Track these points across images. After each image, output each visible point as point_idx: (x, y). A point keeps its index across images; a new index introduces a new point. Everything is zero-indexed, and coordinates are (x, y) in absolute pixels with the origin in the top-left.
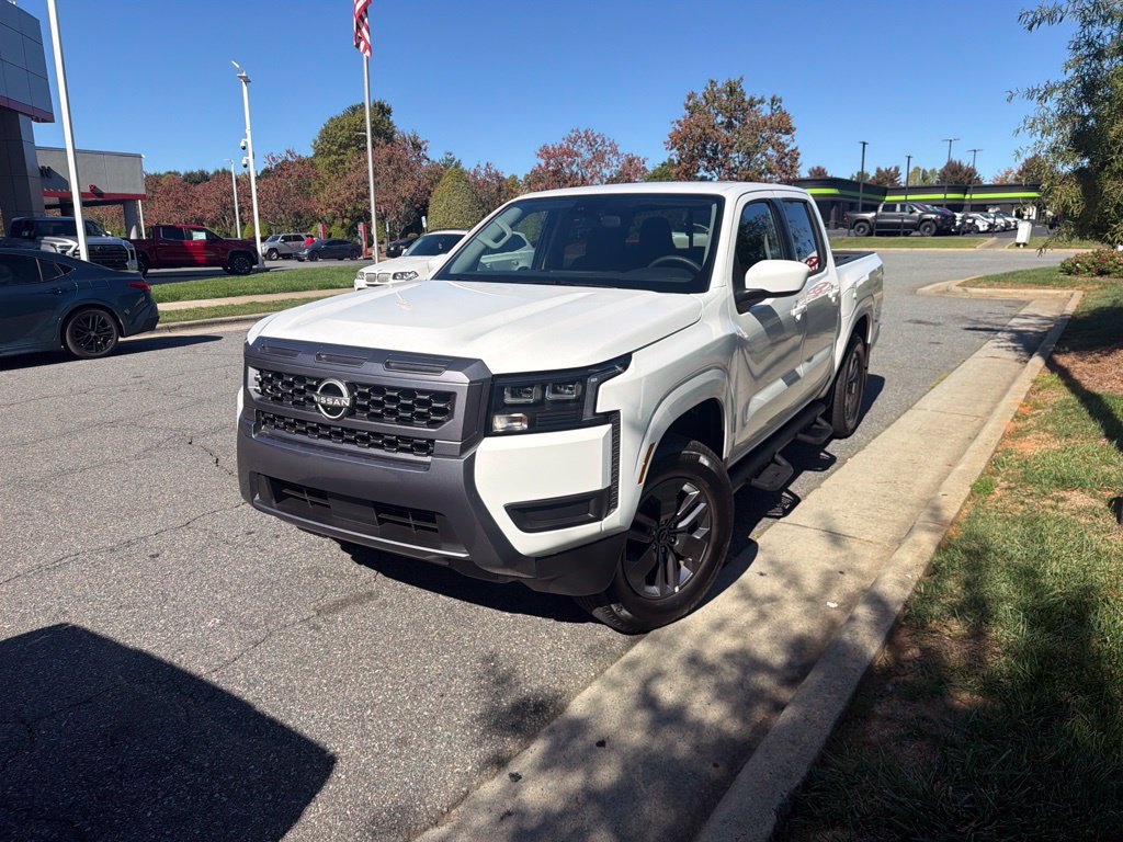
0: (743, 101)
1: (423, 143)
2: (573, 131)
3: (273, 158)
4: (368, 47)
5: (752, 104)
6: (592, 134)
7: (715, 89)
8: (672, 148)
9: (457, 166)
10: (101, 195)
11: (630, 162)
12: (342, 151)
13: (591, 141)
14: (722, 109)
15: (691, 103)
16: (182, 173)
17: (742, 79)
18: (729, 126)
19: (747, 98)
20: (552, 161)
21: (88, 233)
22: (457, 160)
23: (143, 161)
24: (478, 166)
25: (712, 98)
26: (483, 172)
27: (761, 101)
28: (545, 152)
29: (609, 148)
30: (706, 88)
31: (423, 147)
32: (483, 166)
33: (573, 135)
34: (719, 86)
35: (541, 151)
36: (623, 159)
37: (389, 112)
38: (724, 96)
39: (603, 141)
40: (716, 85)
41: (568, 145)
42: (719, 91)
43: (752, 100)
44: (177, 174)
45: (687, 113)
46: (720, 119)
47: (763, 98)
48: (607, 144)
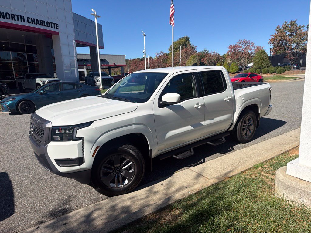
0: (297, 27)
1: (195, 47)
2: (240, 40)
3: (157, 54)
4: (173, 24)
5: (300, 28)
6: (246, 41)
7: (287, 24)
8: (271, 43)
9: (207, 52)
10: (116, 65)
11: (258, 48)
12: (176, 51)
13: (245, 43)
14: (289, 30)
15: (278, 29)
16: (141, 58)
17: (296, 20)
18: (291, 35)
19: (298, 26)
20: (232, 49)
21: (102, 75)
22: (207, 51)
23: (126, 57)
24: (212, 52)
25: (286, 27)
26: (213, 54)
27: (303, 27)
28: (231, 47)
29: (251, 45)
30: (284, 24)
31: (195, 48)
32: (213, 52)
33: (240, 41)
34: (288, 23)
35: (229, 47)
36: (256, 48)
37: (189, 39)
38: (290, 26)
39: (250, 42)
40: (287, 23)
41: (238, 45)
42: (288, 25)
43: (300, 26)
44: (139, 58)
45: (276, 33)
46: (288, 33)
47: (304, 25)
48: (251, 43)
